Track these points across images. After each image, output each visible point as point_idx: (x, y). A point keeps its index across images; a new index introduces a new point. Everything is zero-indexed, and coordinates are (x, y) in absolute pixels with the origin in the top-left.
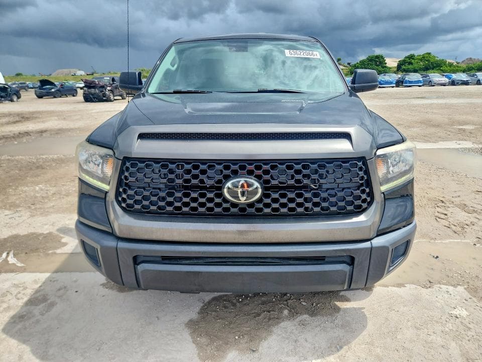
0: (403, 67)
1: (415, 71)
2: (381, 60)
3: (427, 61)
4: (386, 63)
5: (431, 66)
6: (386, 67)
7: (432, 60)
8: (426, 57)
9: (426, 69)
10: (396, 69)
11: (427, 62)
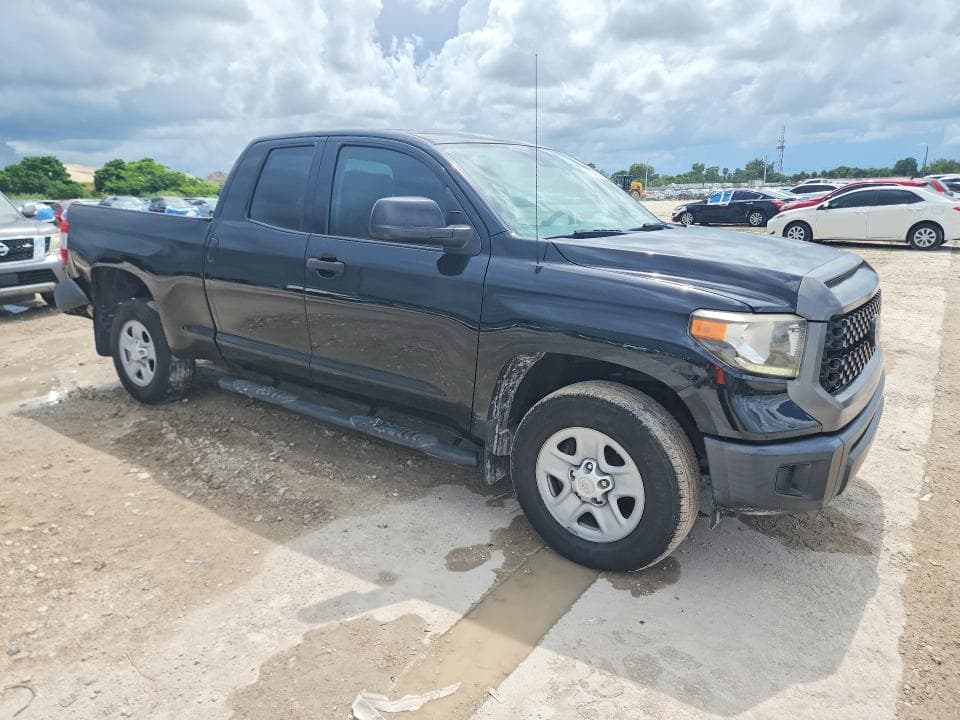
0: (108, 184)
1: (135, 193)
2: (57, 168)
3: (149, 173)
4: (69, 176)
5: (160, 183)
6: (70, 182)
7: (158, 173)
8: (145, 167)
9: (154, 189)
10: (92, 188)
11: (149, 177)
